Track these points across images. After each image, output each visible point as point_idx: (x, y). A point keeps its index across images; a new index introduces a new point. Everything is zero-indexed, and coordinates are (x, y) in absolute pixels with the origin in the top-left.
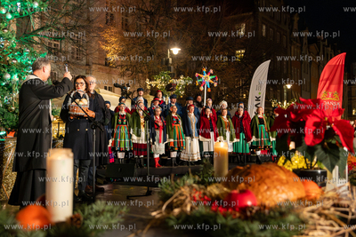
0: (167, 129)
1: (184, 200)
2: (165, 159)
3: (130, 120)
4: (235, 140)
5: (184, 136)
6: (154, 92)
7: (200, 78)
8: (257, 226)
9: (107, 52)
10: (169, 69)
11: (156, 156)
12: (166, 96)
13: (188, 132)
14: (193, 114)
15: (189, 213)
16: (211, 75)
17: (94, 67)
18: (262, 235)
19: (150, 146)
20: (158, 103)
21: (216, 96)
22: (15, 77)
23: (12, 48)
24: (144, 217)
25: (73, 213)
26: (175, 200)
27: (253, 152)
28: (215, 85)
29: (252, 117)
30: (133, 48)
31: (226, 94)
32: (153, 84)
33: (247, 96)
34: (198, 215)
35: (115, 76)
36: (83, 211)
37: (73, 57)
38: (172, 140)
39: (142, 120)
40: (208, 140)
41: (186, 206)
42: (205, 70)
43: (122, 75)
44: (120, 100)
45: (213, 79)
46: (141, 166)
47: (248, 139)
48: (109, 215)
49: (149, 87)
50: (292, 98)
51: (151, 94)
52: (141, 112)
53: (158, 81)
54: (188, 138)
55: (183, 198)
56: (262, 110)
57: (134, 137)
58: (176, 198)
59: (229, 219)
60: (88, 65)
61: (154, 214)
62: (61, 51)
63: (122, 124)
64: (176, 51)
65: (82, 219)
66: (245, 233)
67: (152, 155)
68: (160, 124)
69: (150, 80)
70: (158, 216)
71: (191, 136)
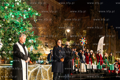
0: (75, 60)
7: (81, 41)
16: (85, 40)
28: (87, 43)
38: (77, 65)
40: (88, 65)
42: (82, 38)
64: (68, 31)
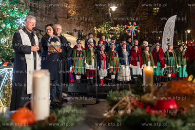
0: (109, 60)
1: (126, 105)
2: (107, 80)
3: (85, 53)
4: (154, 67)
5: (120, 64)
6: (100, 35)
7: (128, 28)
8: (179, 122)
9: (69, 9)
10: (110, 20)
11: (102, 78)
12: (107, 38)
13: (122, 62)
14: (125, 50)
15: (130, 114)
16: (135, 26)
17: (60, 19)
18: (183, 128)
19: (98, 71)
20: (102, 42)
21: (140, 38)
22: (9, 26)
23: (6, 7)
24: (98, 117)
25: (50, 114)
26: (120, 105)
27: (166, 75)
28: (139, 31)
29: (164, 52)
30: (85, 6)
31: (147, 37)
32: (99, 30)
33: (161, 38)
34: (137, 115)
35: (74, 25)
36: (57, 113)
37: (46, 13)
38: (112, 67)
39: (92, 54)
40: (136, 67)
41: (128, 110)
42: (130, 23)
43: (79, 24)
44: (77, 41)
45: (136, 28)
46: (91, 85)
47: (162, 66)
48: (74, 116)
49: (96, 32)
50: (191, 39)
51: (97, 37)
52: (92, 49)
53: (103, 29)
54: (123, 66)
55: (125, 104)
56: (172, 47)
57: (87, 65)
58: (121, 103)
59: (159, 117)
60: (56, 18)
61: (105, 115)
62: (38, 9)
63: (79, 56)
64: (114, 8)
65: (56, 118)
66: (171, 128)
67: (98, 77)
68: (105, 56)
69: (97, 28)
70: (109, 116)
71: (124, 64)
